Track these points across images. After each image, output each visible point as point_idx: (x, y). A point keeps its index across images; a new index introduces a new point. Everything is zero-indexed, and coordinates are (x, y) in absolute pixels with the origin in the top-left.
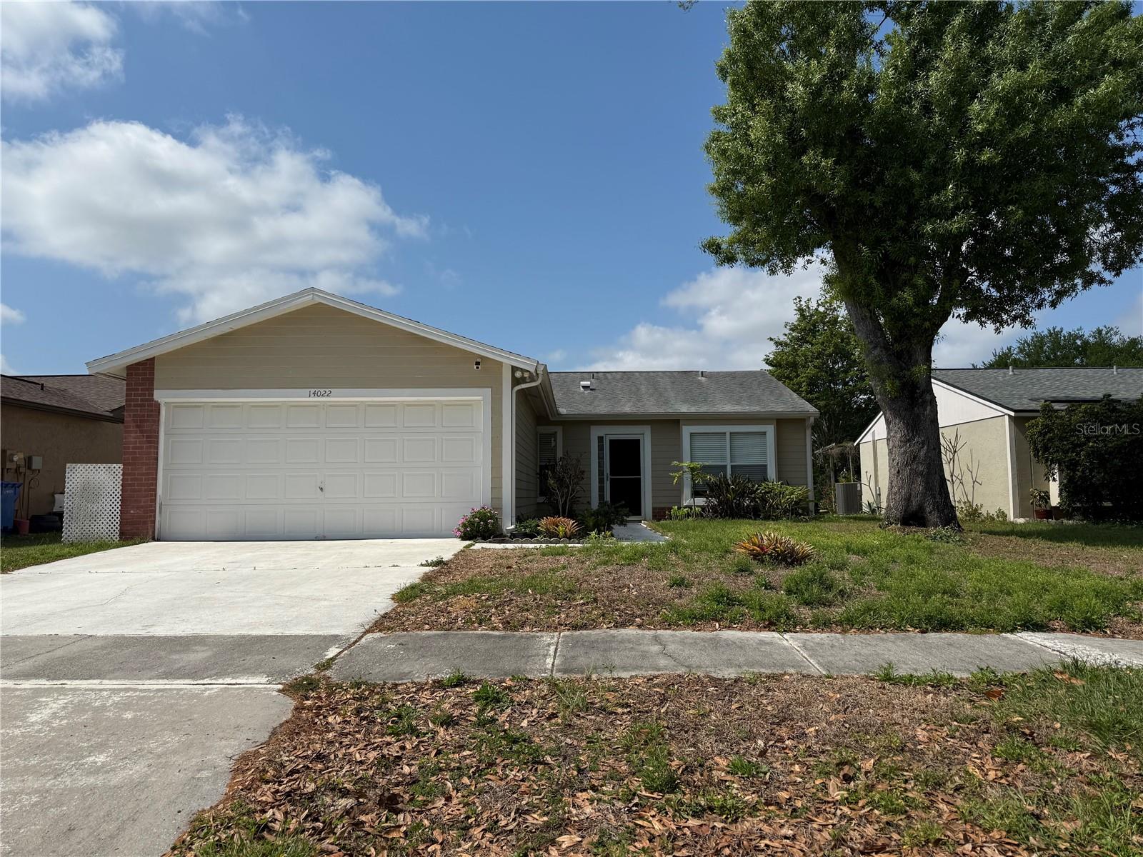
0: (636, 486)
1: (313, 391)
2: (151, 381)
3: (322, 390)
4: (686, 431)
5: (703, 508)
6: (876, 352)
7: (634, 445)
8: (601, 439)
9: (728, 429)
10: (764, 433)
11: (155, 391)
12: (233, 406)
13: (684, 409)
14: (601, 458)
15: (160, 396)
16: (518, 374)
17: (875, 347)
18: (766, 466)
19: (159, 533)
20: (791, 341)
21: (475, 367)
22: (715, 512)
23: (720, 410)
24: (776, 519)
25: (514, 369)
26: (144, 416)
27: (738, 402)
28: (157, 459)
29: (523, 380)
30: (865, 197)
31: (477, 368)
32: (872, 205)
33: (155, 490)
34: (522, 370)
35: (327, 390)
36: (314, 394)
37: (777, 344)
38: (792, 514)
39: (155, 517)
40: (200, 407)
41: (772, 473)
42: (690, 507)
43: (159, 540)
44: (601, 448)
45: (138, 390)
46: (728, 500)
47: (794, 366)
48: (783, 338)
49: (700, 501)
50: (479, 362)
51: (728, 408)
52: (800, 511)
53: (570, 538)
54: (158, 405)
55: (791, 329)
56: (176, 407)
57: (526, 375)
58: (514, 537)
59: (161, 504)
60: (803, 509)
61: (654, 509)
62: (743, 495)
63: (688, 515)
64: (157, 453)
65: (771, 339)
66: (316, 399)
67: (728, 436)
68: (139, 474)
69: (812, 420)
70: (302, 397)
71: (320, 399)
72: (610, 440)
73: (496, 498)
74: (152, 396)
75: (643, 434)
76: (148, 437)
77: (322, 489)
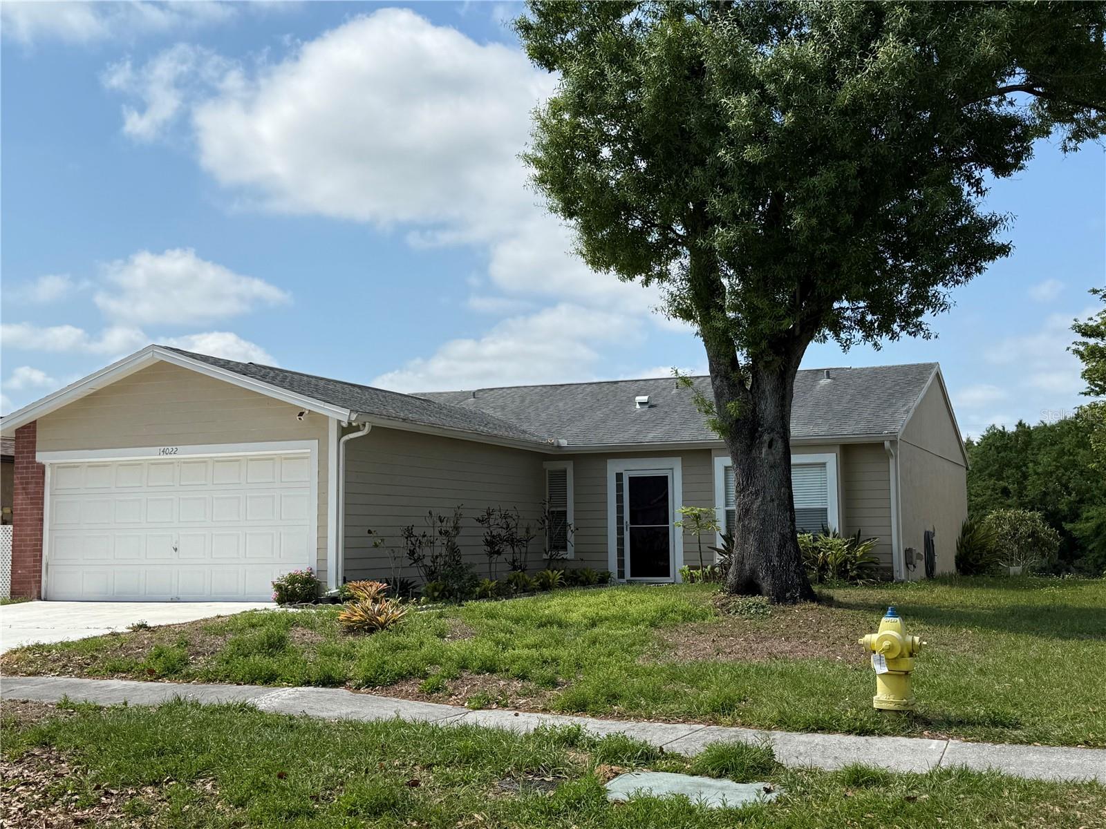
1: (162, 448)
2: (34, 443)
3: (170, 448)
4: (720, 463)
7: (660, 484)
8: (619, 477)
10: (823, 465)
11: (37, 453)
12: (104, 466)
14: (620, 499)
15: (43, 457)
18: (826, 510)
19: (46, 592)
21: (298, 417)
26: (28, 478)
28: (42, 520)
29: (350, 429)
31: (301, 419)
33: (41, 551)
35: (174, 448)
36: (164, 452)
39: (40, 576)
40: (78, 467)
41: (834, 522)
43: (45, 600)
44: (620, 488)
45: (23, 452)
50: (304, 412)
54: (42, 468)
56: (58, 467)
59: (47, 565)
64: (42, 514)
66: (165, 457)
68: (26, 535)
69: (887, 444)
70: (152, 454)
71: (169, 456)
72: (630, 478)
73: (322, 560)
74: (35, 458)
75: (672, 469)
76: (31, 499)
77: (176, 550)
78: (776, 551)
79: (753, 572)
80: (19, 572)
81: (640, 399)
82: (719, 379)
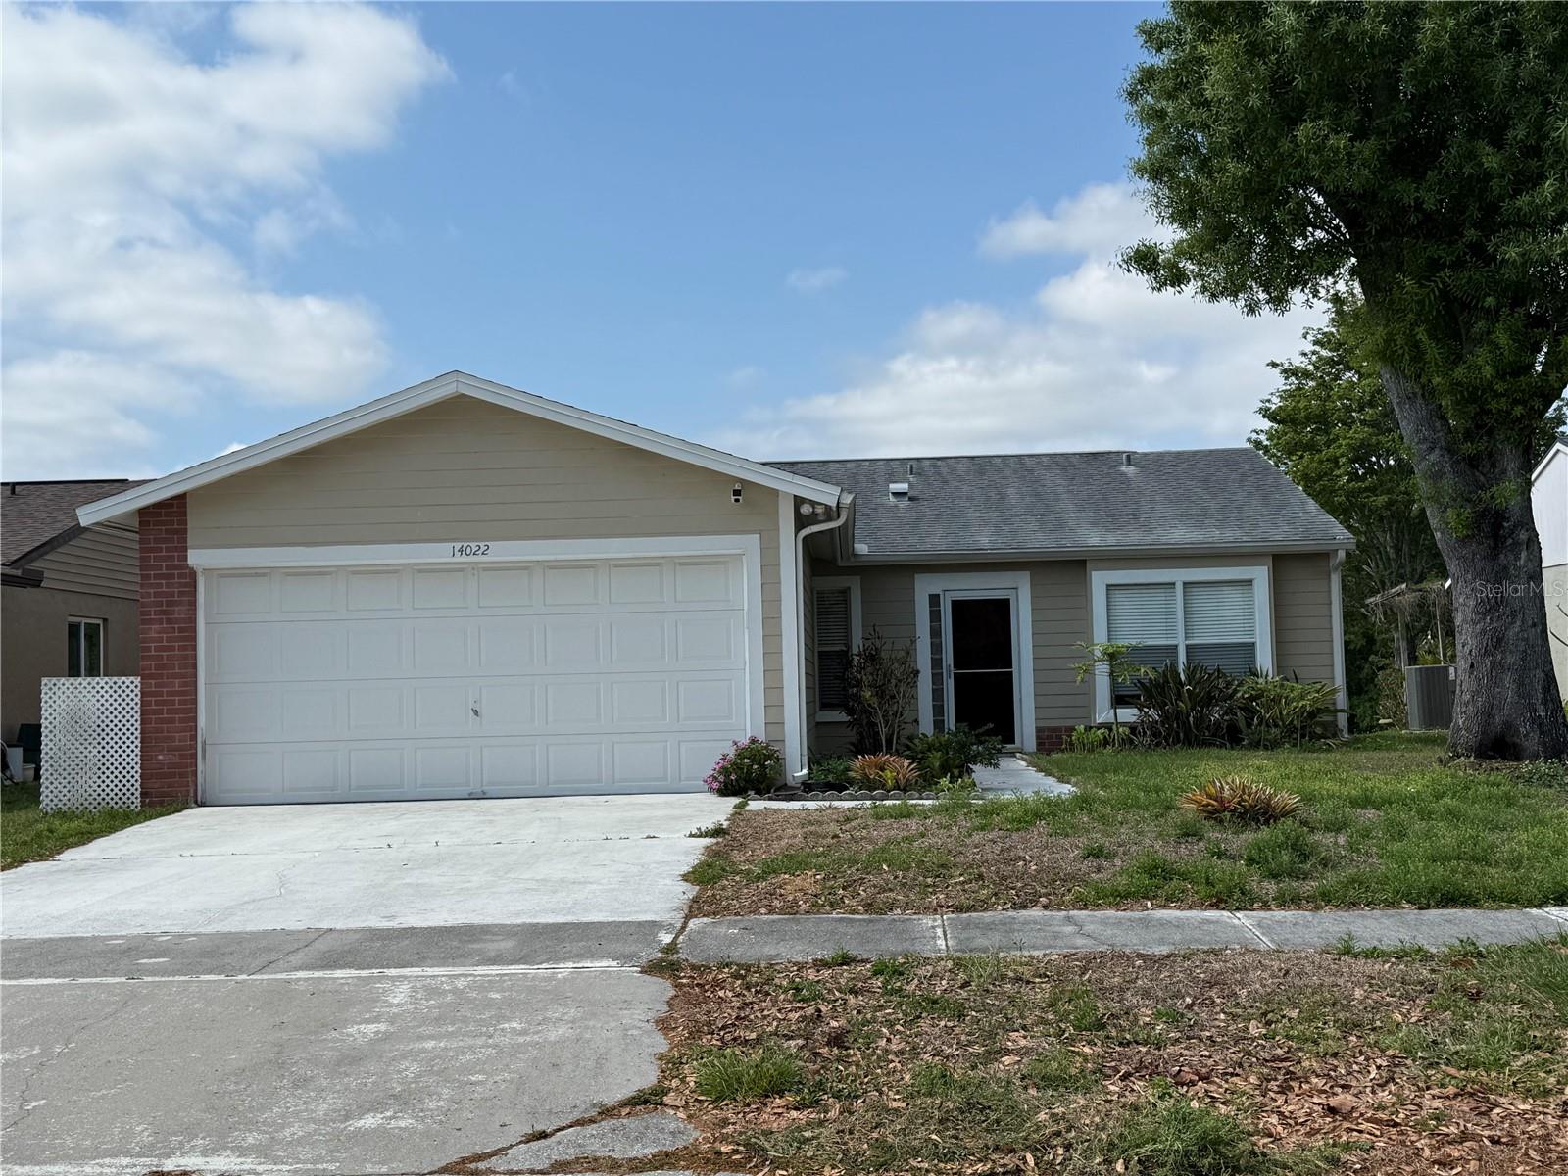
0: (1004, 689)
1: (458, 545)
2: (182, 534)
3: (473, 545)
4: (1099, 580)
5: (1133, 729)
6: (1433, 457)
7: (1000, 610)
8: (934, 599)
9: (1179, 575)
10: (1249, 582)
11: (189, 550)
12: (321, 573)
13: (1094, 538)
14: (936, 633)
15: (196, 558)
16: (806, 509)
17: (1431, 449)
18: (1253, 644)
19: (204, 792)
20: (1317, 368)
21: (733, 498)
22: (1156, 734)
23: (1164, 540)
24: (1272, 745)
25: (799, 501)
26: (172, 594)
27: (1200, 525)
28: (195, 667)
29: (813, 519)
30: (1407, 191)
31: (737, 500)
32: (1419, 205)
33: (195, 720)
34: (813, 503)
35: (482, 544)
36: (461, 550)
37: (1288, 373)
38: (1303, 736)
39: (196, 767)
41: (1265, 660)
42: (1108, 727)
43: (204, 805)
44: (935, 616)
45: (158, 549)
46: (1179, 712)
47: (1323, 421)
48: (1299, 361)
49: (1128, 715)
50: (741, 490)
51: (1180, 535)
52: (1319, 730)
53: (905, 790)
54: (193, 575)
55: (1316, 342)
56: (222, 576)
57: (820, 510)
58: (808, 788)
59: (204, 743)
60: (1323, 725)
61: (1039, 730)
62: (1209, 700)
63: (1106, 742)
64: (195, 657)
65: (1274, 365)
66: (464, 558)
67: (1179, 588)
68: (169, 693)
69: (1342, 554)
70: (440, 553)
71: (472, 558)
72: (952, 601)
73: (775, 723)
74: (186, 560)
75: (1016, 588)
76: (181, 630)
77: (476, 712)
78: (1540, 696)
79: (1508, 725)
80: (160, 757)
81: (894, 487)
82: (1437, 451)
